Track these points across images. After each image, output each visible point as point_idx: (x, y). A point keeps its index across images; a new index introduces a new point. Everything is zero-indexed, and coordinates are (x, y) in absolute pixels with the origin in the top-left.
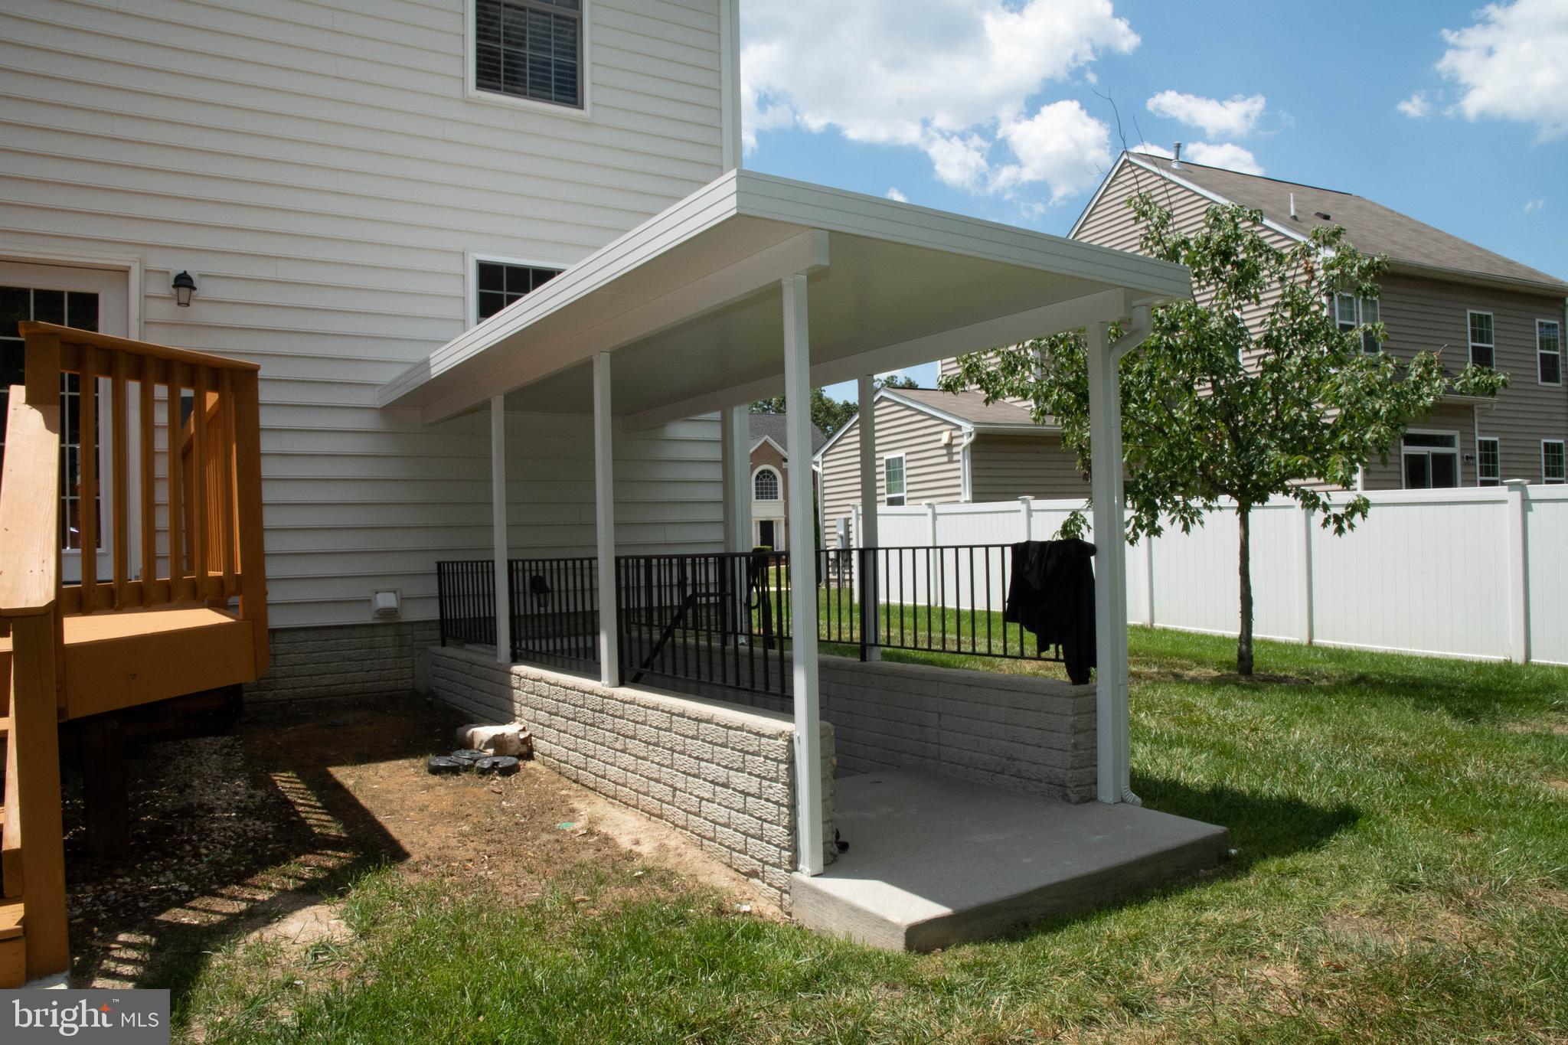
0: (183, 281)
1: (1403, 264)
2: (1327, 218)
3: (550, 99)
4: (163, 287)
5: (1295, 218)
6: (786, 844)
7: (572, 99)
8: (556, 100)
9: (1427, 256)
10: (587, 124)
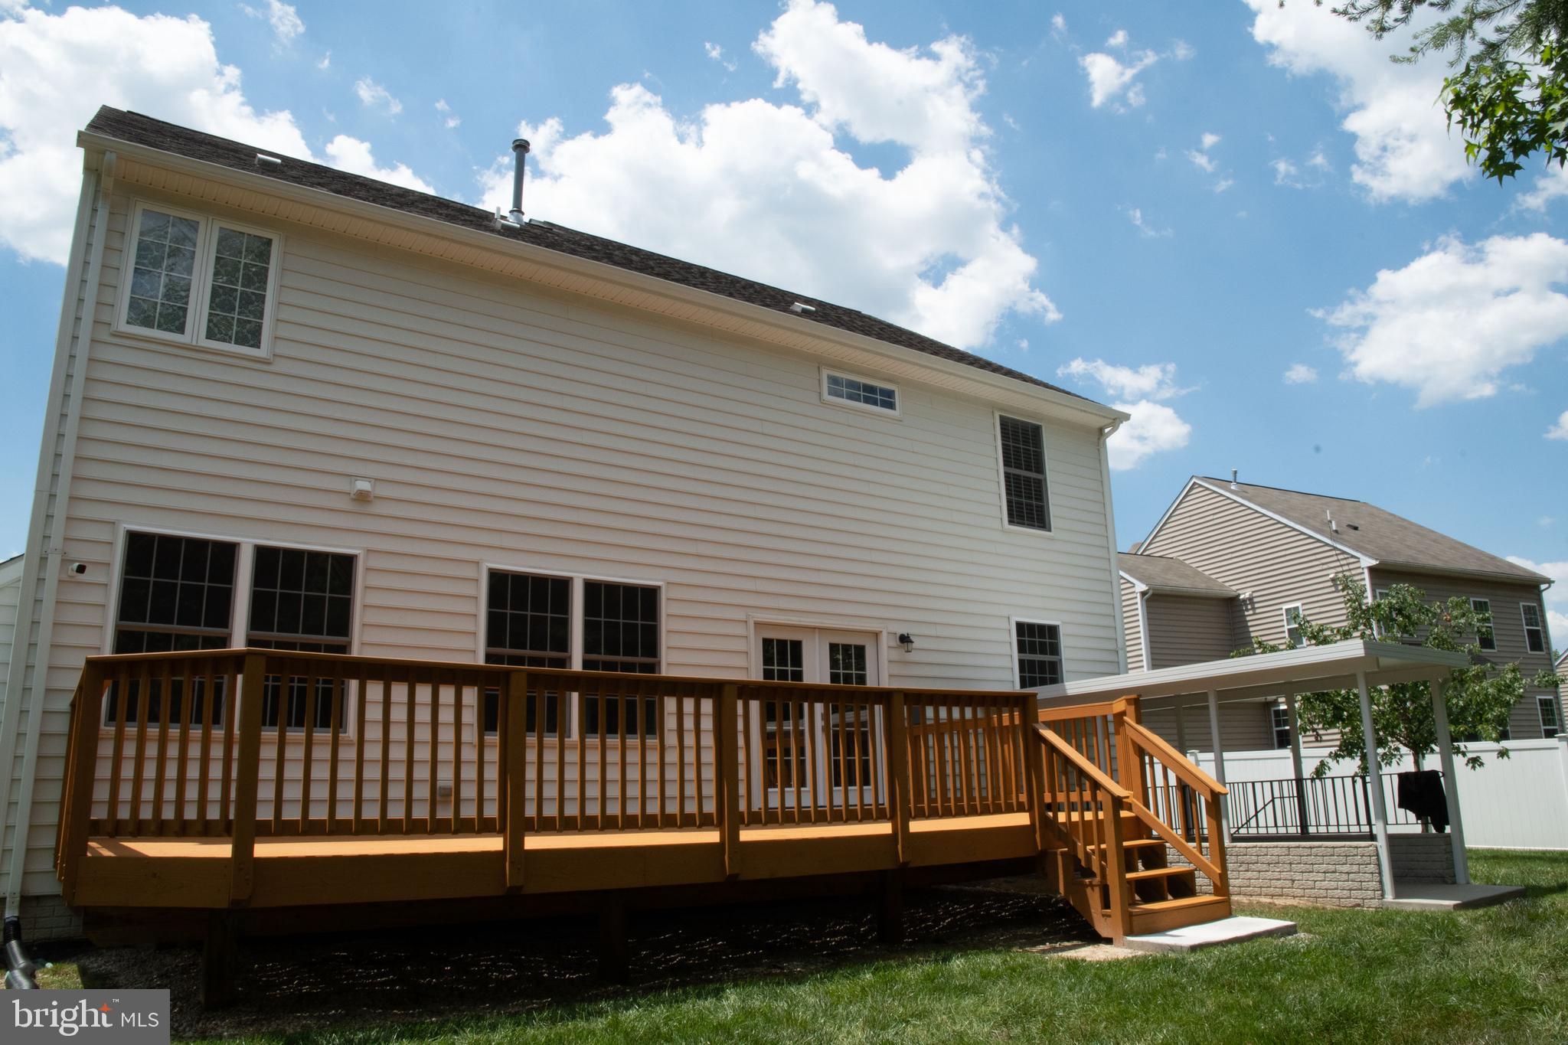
0: (905, 639)
1: (1423, 567)
2: (1356, 528)
3: (1034, 526)
4: (895, 642)
5: (1336, 531)
6: (1379, 888)
7: (1042, 525)
8: (1028, 525)
9: (1435, 557)
10: (1052, 539)
